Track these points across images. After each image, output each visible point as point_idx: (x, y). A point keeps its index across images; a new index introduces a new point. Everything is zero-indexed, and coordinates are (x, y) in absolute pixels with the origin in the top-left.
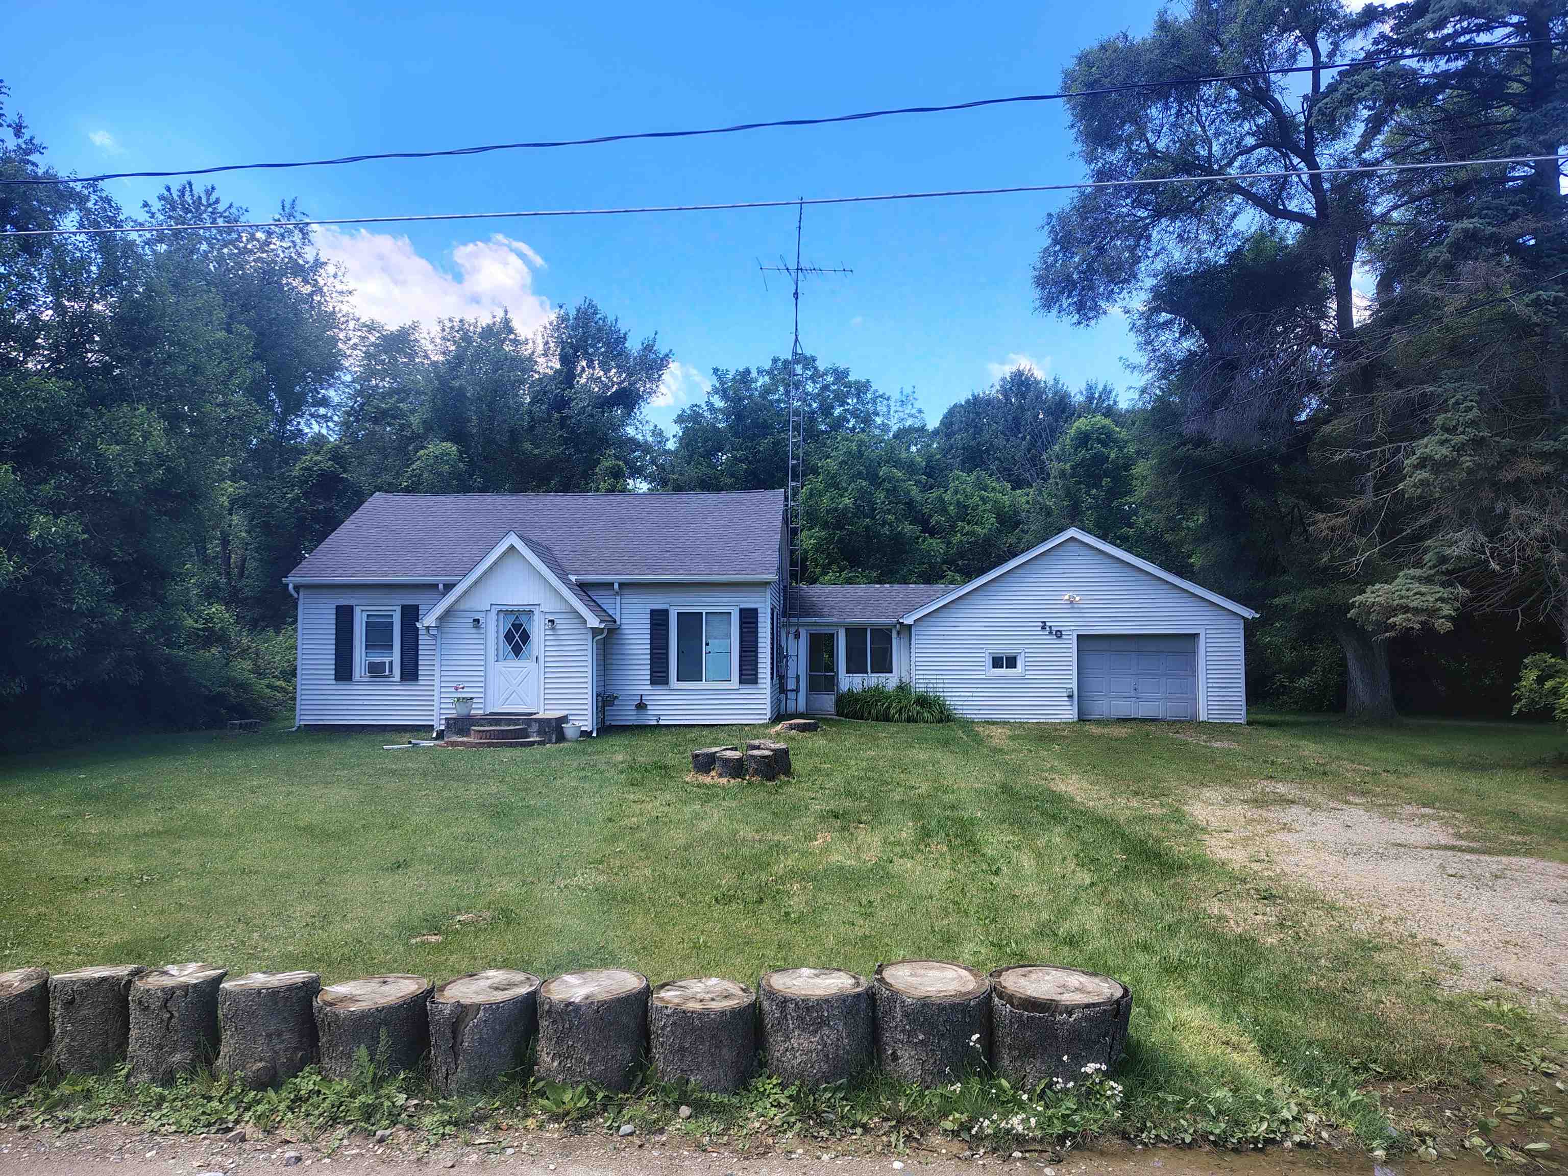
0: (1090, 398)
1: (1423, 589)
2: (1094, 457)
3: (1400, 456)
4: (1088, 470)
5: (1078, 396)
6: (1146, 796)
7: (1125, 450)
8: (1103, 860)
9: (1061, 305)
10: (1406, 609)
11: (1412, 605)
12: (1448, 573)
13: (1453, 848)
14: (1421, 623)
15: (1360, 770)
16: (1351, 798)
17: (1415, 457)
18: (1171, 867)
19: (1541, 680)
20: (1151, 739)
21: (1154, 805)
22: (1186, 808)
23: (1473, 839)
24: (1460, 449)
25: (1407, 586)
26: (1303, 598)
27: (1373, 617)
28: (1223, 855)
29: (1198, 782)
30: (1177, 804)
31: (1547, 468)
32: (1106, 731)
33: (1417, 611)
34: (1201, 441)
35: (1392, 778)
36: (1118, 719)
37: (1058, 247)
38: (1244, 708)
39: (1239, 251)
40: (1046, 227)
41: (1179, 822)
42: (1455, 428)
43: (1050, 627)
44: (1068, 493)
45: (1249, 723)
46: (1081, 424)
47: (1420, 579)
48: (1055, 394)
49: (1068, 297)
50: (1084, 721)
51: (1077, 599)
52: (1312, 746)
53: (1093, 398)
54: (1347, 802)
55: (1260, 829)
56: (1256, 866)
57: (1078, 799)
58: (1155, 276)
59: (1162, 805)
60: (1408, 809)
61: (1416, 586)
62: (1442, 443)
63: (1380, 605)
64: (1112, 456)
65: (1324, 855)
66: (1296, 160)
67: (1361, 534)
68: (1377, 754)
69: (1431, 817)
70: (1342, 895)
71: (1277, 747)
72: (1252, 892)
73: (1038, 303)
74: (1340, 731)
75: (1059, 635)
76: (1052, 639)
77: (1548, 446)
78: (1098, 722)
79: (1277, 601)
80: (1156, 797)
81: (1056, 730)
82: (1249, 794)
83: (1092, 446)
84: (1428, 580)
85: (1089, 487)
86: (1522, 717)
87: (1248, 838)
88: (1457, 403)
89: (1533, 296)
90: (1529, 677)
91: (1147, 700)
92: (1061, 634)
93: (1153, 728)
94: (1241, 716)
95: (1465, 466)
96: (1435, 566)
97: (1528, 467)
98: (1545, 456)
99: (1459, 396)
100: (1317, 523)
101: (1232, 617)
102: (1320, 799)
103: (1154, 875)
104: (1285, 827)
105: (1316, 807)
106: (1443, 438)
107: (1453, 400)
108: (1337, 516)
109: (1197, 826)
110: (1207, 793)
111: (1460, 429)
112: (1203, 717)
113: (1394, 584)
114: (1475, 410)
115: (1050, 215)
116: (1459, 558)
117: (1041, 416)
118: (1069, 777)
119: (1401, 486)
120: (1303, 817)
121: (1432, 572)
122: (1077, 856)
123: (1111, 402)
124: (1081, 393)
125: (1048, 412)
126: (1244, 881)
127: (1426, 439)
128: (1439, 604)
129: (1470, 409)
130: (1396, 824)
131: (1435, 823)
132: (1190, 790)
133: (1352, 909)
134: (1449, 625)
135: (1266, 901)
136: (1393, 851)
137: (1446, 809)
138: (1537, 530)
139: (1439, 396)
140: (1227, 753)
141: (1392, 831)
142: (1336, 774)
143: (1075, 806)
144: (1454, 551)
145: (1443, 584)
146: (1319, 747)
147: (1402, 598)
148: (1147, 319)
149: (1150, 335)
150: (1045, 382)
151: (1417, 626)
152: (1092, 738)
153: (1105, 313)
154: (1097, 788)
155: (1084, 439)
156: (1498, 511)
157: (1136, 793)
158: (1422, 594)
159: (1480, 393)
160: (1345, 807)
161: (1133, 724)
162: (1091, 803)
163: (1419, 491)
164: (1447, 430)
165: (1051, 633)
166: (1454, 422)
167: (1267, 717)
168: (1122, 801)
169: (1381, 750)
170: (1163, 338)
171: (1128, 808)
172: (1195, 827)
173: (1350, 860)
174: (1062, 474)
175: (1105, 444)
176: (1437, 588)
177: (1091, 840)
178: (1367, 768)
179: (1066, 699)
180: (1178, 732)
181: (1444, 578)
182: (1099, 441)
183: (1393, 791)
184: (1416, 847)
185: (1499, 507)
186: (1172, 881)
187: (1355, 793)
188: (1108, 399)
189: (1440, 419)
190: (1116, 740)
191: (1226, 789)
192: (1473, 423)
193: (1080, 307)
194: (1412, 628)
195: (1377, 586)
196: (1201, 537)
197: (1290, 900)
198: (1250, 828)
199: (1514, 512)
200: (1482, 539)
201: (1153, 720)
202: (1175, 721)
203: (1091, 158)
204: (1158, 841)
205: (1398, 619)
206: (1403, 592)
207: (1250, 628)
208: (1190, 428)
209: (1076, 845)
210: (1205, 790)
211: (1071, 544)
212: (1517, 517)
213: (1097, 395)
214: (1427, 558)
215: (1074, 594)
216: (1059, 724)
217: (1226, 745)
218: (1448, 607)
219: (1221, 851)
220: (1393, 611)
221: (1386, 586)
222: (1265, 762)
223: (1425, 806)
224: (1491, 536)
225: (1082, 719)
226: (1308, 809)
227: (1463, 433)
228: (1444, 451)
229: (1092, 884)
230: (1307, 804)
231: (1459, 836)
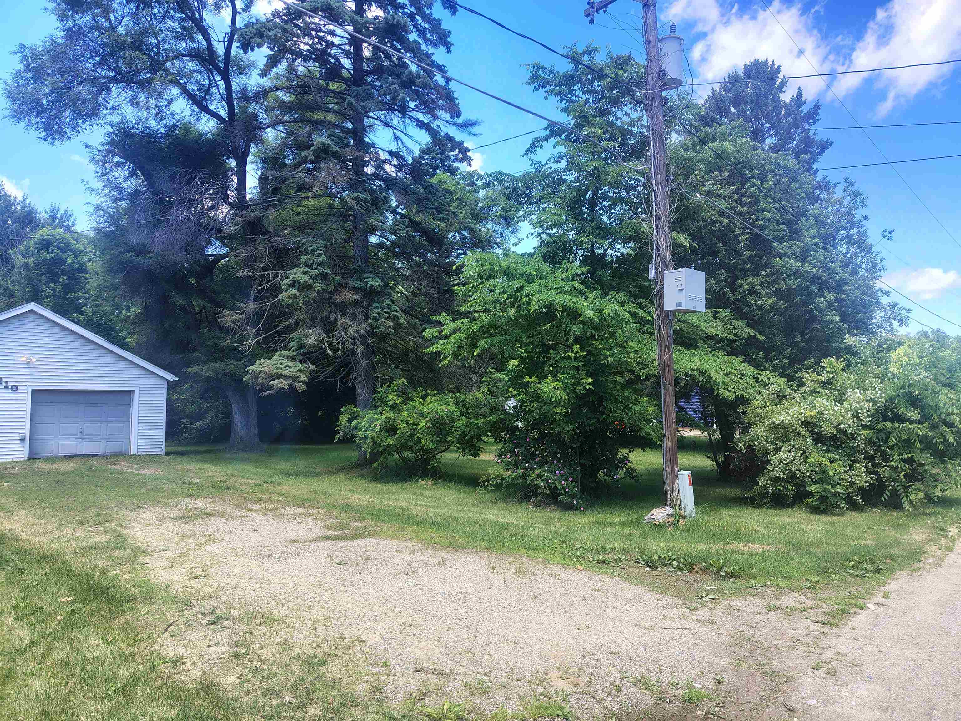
0: (54, 217)
1: (290, 364)
2: (53, 259)
3: (278, 279)
4: (48, 268)
5: (43, 214)
6: (91, 524)
7: (80, 258)
8: (48, 608)
9: (29, 120)
10: (280, 376)
11: (284, 373)
12: (304, 354)
13: (328, 538)
14: (289, 385)
15: (249, 483)
16: (250, 506)
17: (289, 280)
18: (120, 602)
19: (350, 421)
20: (93, 471)
21: (98, 532)
22: (126, 531)
23: (336, 529)
24: (314, 278)
25: (281, 361)
26: (209, 368)
27: (260, 381)
28: (165, 576)
29: (135, 506)
30: (119, 529)
31: (357, 297)
32: (54, 466)
33: (286, 377)
34: (142, 250)
35: (271, 487)
36: (65, 456)
37: (30, 75)
38: (164, 444)
39: (174, 126)
40: (19, 54)
41: (122, 548)
42: (312, 265)
43: (6, 382)
44: (30, 280)
45: (167, 454)
46: (43, 232)
47: (287, 357)
48: (24, 207)
49: (37, 116)
50: (34, 459)
51: (34, 360)
52: (213, 468)
53: (56, 218)
54: (249, 510)
55: (192, 543)
56: (195, 584)
57: (24, 536)
58: (112, 125)
59: (106, 532)
60: (290, 511)
61: (286, 362)
62: (305, 273)
63: (265, 373)
64: (69, 261)
65: (246, 561)
66: (218, 78)
67: (252, 327)
68: (255, 471)
69: (306, 515)
70: (273, 602)
71: (189, 470)
72: (200, 616)
73: (7, 112)
74: (228, 455)
75: (15, 389)
76: (8, 393)
77: (358, 284)
78: (47, 459)
79: (190, 370)
80: (99, 524)
81: (6, 468)
82: (176, 512)
83: (53, 251)
84: (293, 359)
85: (49, 281)
86: (340, 441)
87: (183, 555)
88: (313, 250)
89: (355, 195)
90: (344, 419)
91: (91, 440)
92: (17, 389)
93: (95, 462)
94: (161, 449)
95: (316, 289)
96: (296, 350)
97: (348, 295)
98: (355, 290)
99: (314, 246)
100: (224, 317)
101: (159, 379)
102: (230, 510)
103: (103, 616)
104: (211, 539)
105: (229, 517)
106: (305, 270)
107: (311, 248)
108: (237, 314)
109: (138, 549)
110: (144, 515)
111: (315, 266)
112: (133, 451)
113: (273, 360)
114: (323, 255)
115: (22, 45)
116: (310, 345)
117: (9, 223)
118: (16, 513)
119: (280, 297)
120: (221, 527)
121: (295, 353)
122: (16, 607)
123: (70, 224)
124: (46, 212)
125: (17, 220)
126: (190, 606)
127: (295, 270)
128: (298, 374)
129: (320, 255)
130: (286, 524)
131: (309, 519)
132: (129, 513)
133: (287, 617)
134: (304, 387)
135: (213, 627)
136: (293, 548)
137: (312, 508)
138: (351, 332)
139: (304, 244)
140: (154, 478)
141: (285, 530)
142: (234, 487)
143: (18, 544)
144: (309, 341)
145: (301, 362)
146: (218, 468)
147: (278, 368)
148: (104, 156)
149: (106, 169)
150: (14, 197)
151: (286, 387)
152: (41, 473)
153: (69, 138)
154: (43, 521)
155: (45, 245)
156: (332, 319)
157: (82, 523)
158: (290, 367)
159: (326, 247)
160: (248, 514)
161: (78, 460)
162: (37, 539)
163: (291, 301)
164: (307, 265)
165: (6, 387)
166: (311, 262)
167: (180, 449)
168: (68, 532)
169: (257, 467)
170: (116, 174)
171: (74, 539)
172: (139, 551)
173: (267, 563)
174: (26, 266)
175: (64, 252)
176: (298, 364)
177: (34, 584)
178: (253, 481)
179: (19, 442)
180: (115, 464)
181: (301, 358)
182: (59, 248)
183: (275, 497)
184: (305, 542)
185: (333, 316)
186: (122, 620)
187: (251, 502)
188: (68, 221)
189: (303, 258)
190: (63, 474)
191: (159, 510)
192: (321, 264)
193: (48, 128)
194: (283, 388)
195: (263, 360)
196: (138, 321)
197: (236, 620)
198: (182, 543)
199: (340, 320)
200: (323, 335)
201: (95, 456)
202: (112, 455)
203: (63, 17)
204: (104, 572)
205: (275, 382)
206: (279, 365)
207: (171, 386)
208: (136, 238)
209: (16, 593)
210: (141, 512)
211: (29, 315)
212: (342, 324)
213: (59, 216)
214: (291, 344)
215: (31, 356)
216: (10, 463)
217: (152, 471)
218: (304, 375)
219: (162, 572)
220: (273, 377)
221: (268, 361)
222: (184, 483)
223: (299, 506)
224: (328, 333)
225: (33, 457)
226: (223, 520)
227: (316, 269)
228: (306, 278)
229: (33, 644)
230: (221, 515)
231: (327, 527)
